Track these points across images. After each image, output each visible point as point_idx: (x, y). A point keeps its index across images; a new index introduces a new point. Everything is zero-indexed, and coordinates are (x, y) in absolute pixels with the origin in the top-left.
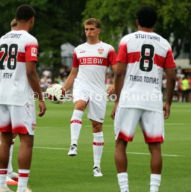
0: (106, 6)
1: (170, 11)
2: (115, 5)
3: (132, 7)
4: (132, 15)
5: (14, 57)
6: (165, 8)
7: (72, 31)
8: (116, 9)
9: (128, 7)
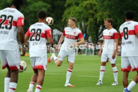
0: (73, 13)
1: (100, 16)
2: (76, 13)
3: (84, 14)
4: (84, 17)
5: (39, 35)
6: (98, 14)
7: (58, 24)
8: (77, 14)
9: (82, 14)
